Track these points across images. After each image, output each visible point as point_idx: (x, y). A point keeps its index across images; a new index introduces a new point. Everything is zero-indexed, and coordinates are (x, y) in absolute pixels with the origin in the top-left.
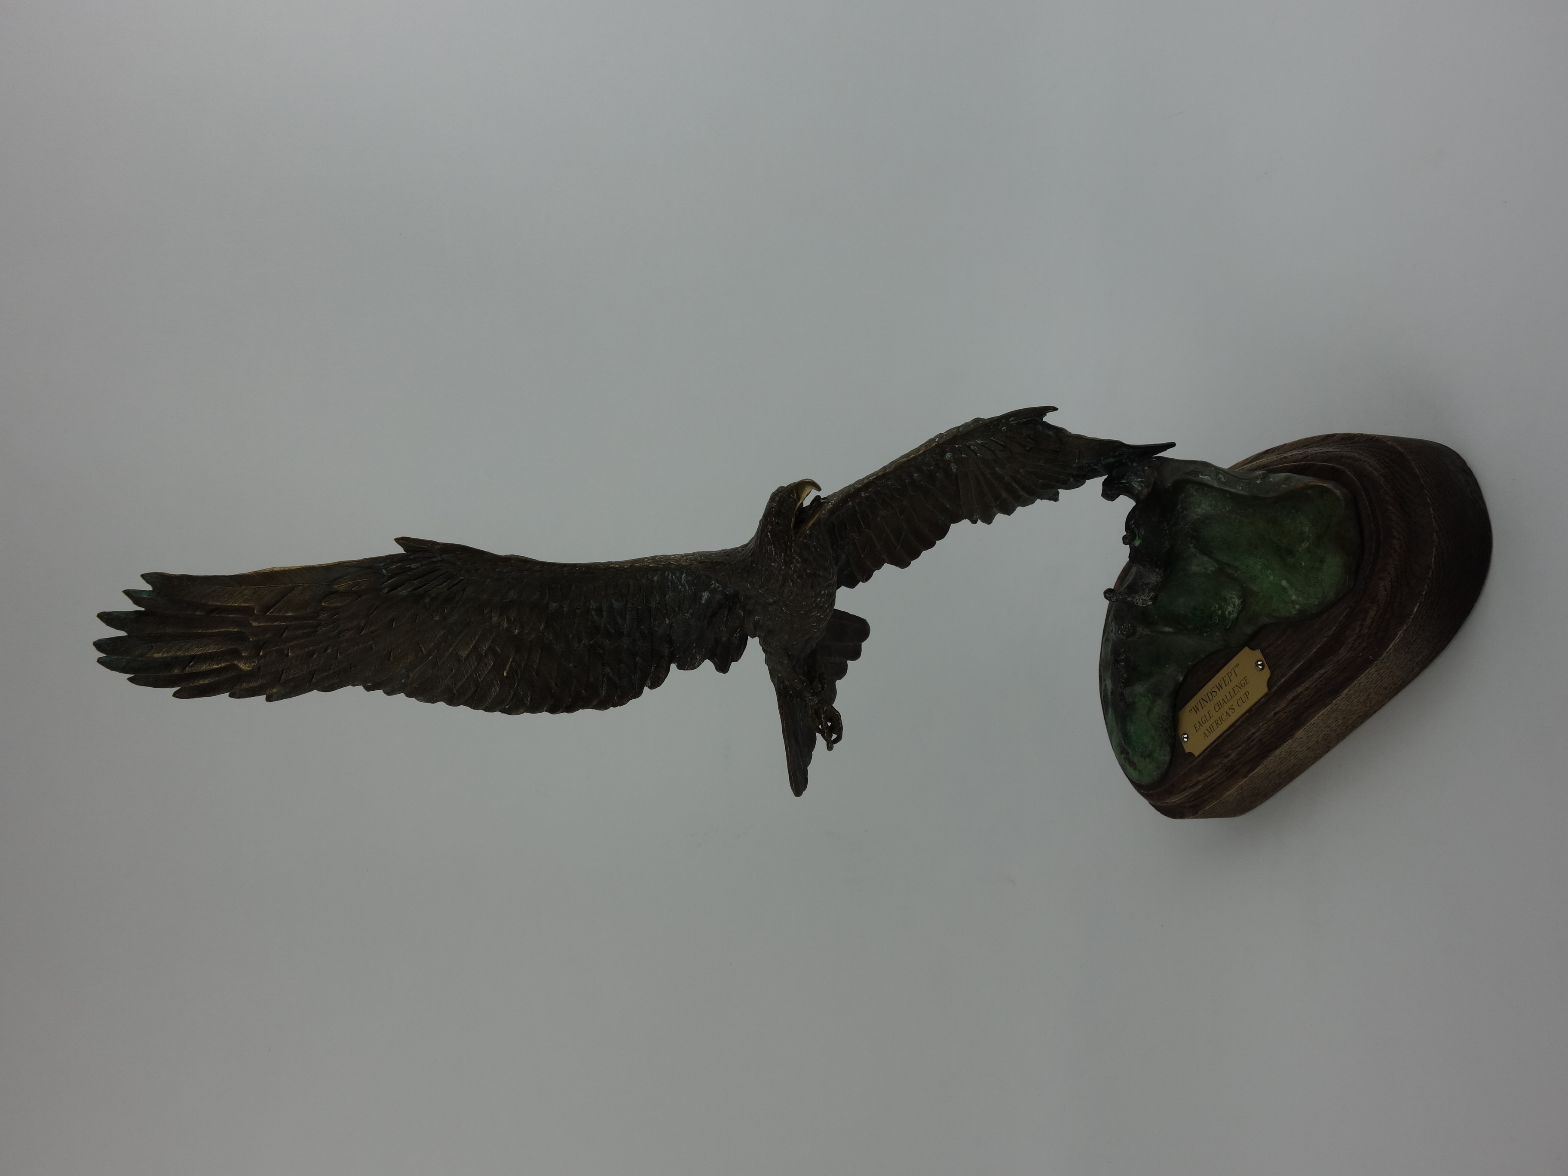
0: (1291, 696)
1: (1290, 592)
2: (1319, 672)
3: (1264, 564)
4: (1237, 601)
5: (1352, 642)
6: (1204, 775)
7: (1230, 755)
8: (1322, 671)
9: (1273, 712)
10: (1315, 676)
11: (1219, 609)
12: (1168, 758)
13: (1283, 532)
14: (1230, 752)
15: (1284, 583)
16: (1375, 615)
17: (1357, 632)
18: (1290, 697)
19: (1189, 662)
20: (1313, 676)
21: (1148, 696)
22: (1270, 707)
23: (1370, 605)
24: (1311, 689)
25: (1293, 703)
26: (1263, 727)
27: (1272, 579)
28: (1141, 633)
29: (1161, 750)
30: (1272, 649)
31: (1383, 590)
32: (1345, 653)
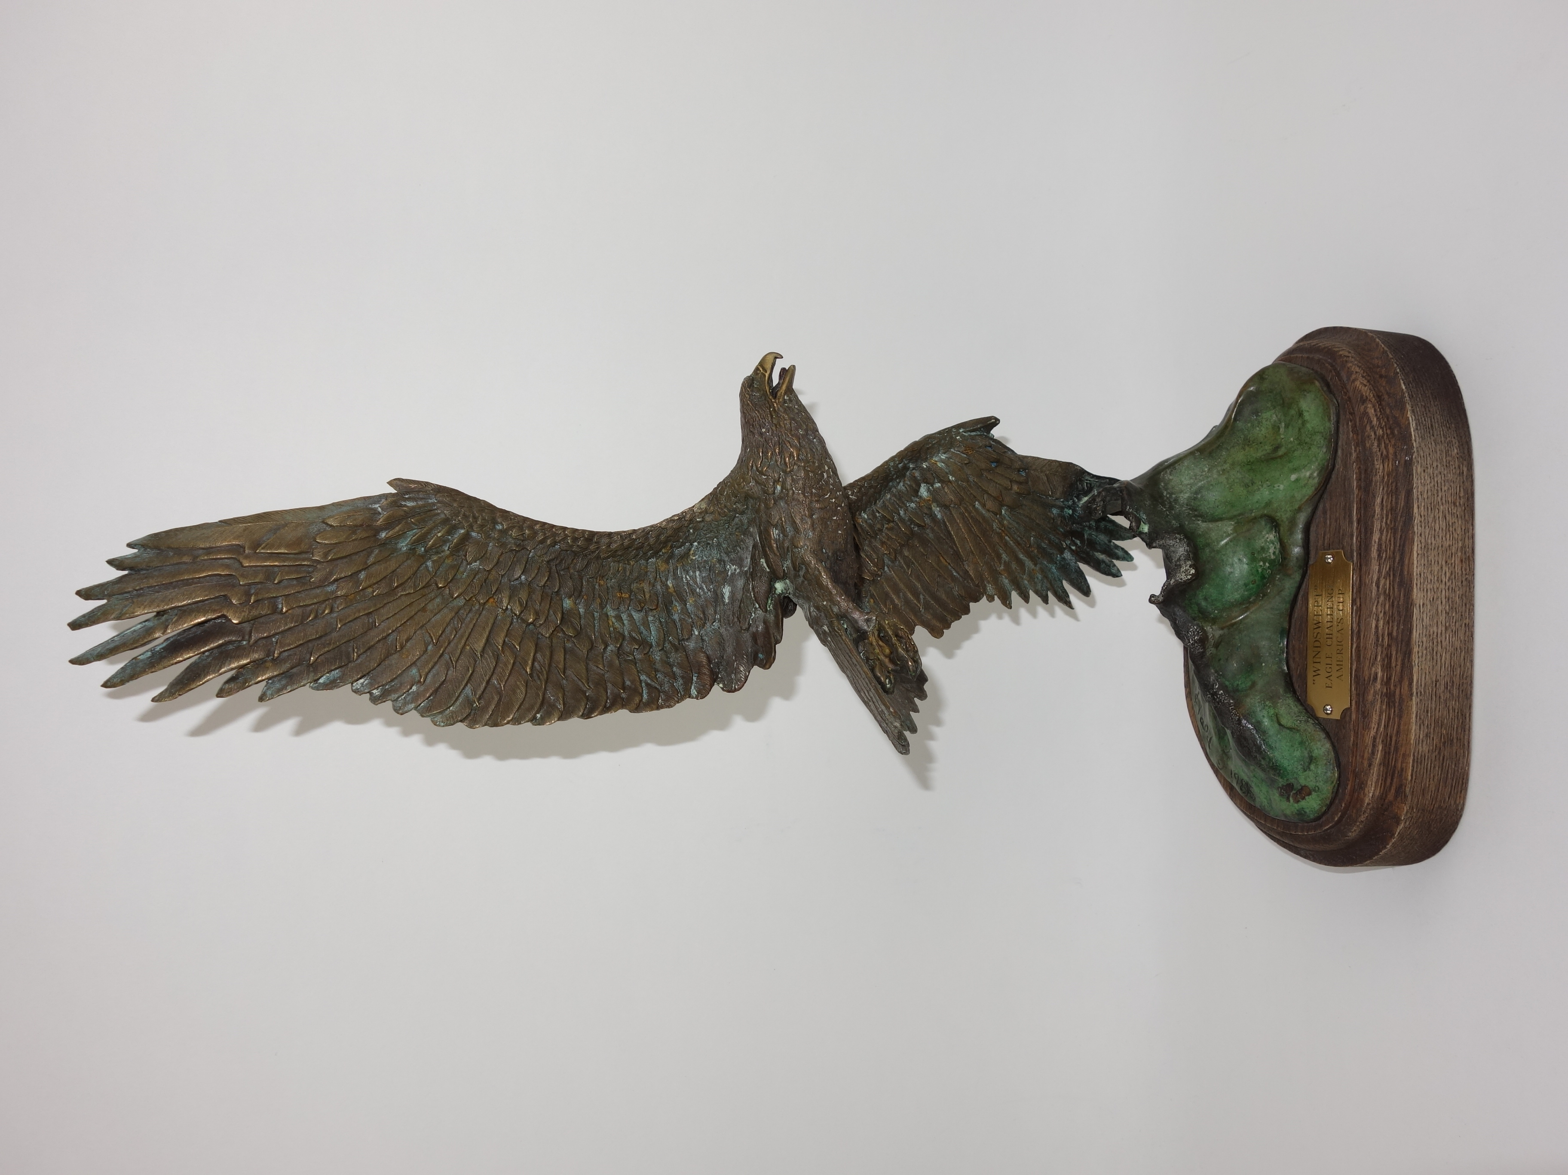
0: (1375, 551)
1: (1302, 475)
2: (1376, 503)
3: (1268, 486)
4: (1271, 536)
5: (1378, 449)
6: (1373, 725)
7: (1376, 674)
8: (1378, 500)
9: (1374, 584)
10: (1377, 512)
11: (1264, 563)
12: (1328, 745)
13: (1261, 443)
14: (1373, 669)
15: (1293, 477)
16: (1375, 411)
17: (1373, 436)
18: (1374, 554)
19: (1280, 643)
20: (1375, 511)
21: (1267, 705)
22: (1367, 582)
23: (1363, 406)
24: (1385, 530)
25: (1383, 559)
26: (1379, 610)
27: (1282, 487)
28: (1213, 635)
29: (1317, 744)
30: (1328, 536)
31: (1363, 388)
32: (1382, 466)
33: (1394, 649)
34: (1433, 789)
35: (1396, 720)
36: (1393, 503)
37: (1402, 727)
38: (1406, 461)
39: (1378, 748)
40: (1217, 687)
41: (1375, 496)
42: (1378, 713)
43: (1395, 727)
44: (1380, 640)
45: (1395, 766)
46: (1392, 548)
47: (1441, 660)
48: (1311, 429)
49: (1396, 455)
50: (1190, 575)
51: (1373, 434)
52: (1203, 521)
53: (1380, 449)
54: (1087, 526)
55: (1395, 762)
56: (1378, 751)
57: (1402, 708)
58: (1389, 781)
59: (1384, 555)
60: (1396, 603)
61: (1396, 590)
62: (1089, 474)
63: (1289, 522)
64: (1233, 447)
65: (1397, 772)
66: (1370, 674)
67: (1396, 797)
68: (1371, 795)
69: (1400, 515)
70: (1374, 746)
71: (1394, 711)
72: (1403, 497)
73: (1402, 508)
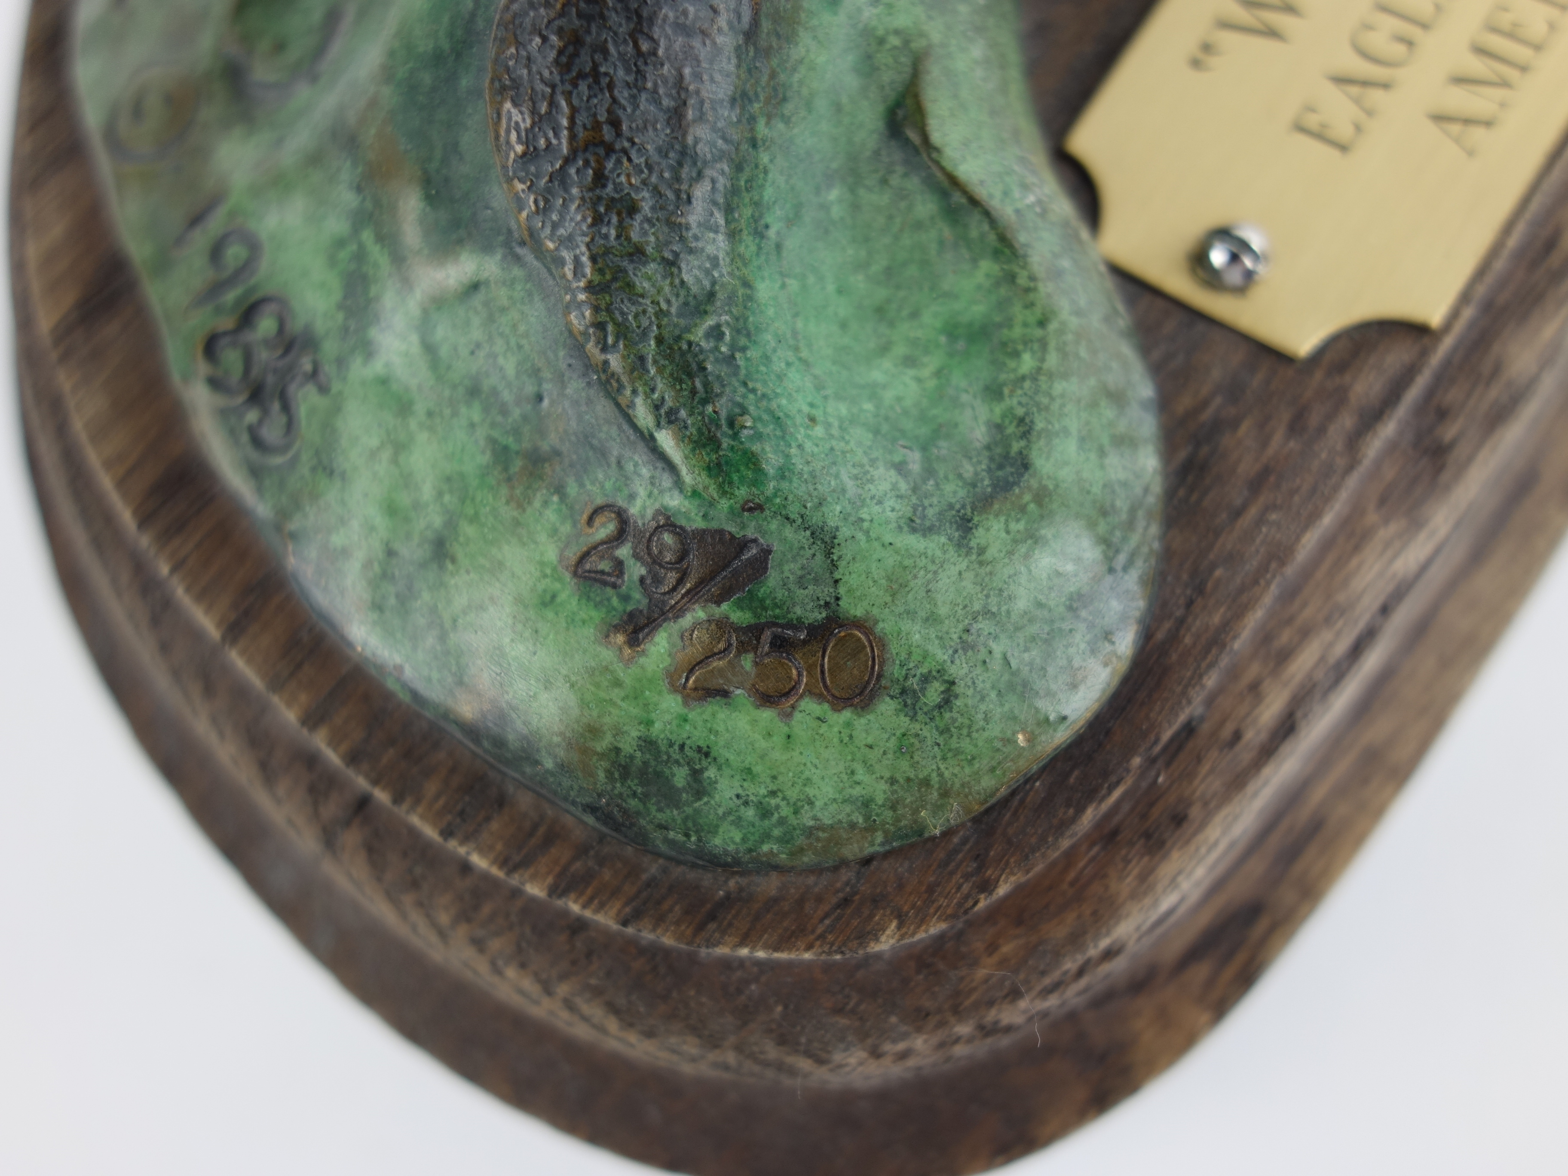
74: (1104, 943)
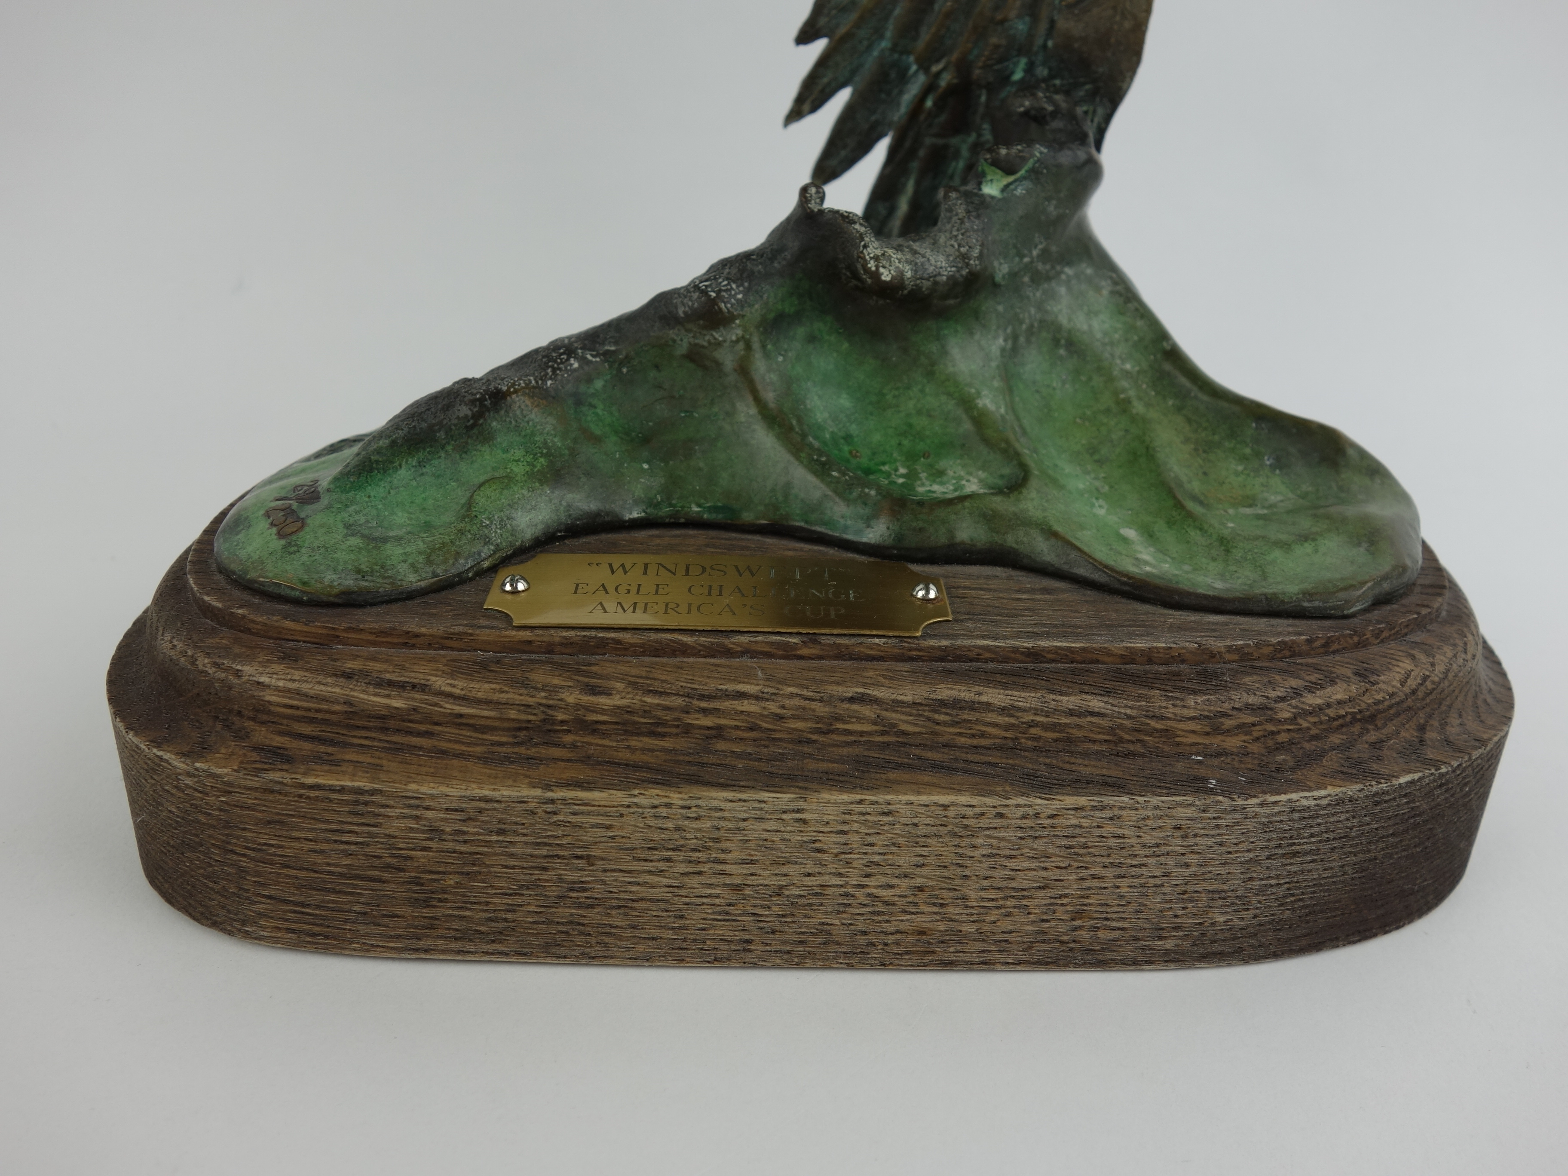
0: (954, 693)
1: (1139, 547)
2: (1088, 697)
4: (972, 485)
5: (1237, 706)
6: (461, 683)
7: (607, 693)
8: (1096, 703)
9: (861, 690)
10: (1065, 699)
14: (619, 686)
15: (1130, 531)
16: (1340, 702)
17: (1273, 694)
18: (945, 692)
19: (699, 505)
20: (1066, 695)
21: (536, 459)
22: (866, 674)
23: (1351, 675)
24: (1012, 720)
25: (931, 715)
26: (788, 702)
27: (1102, 512)
28: (719, 344)
29: (420, 553)
30: (986, 595)
31: (1398, 677)
32: (1193, 714)
33: (680, 743)
34: (287, 852)
35: (478, 749)
36: (1089, 746)
37: (455, 762)
38: (1204, 780)
39: (394, 698)
40: (589, 357)
41: (1108, 693)
42: (496, 696)
43: (456, 746)
44: (704, 704)
45: (347, 745)
46: (963, 740)
47: (649, 872)
48: (1269, 558)
49: (1218, 755)
50: (877, 267)
51: (1279, 694)
52: (1003, 350)
53: (1239, 709)
54: (979, 135)
55: (362, 746)
56: (388, 696)
57: (512, 762)
58: (307, 729)
59: (942, 718)
60: (807, 749)
61: (845, 751)
62: (1108, 118)
63: (1015, 514)
64: (1189, 421)
65: (330, 750)
66: (607, 677)
67: (258, 749)
68: (264, 679)
69: (1055, 762)
70: (401, 686)
71: (502, 744)
72: (1105, 772)
73: (1074, 768)
74: (239, 667)
